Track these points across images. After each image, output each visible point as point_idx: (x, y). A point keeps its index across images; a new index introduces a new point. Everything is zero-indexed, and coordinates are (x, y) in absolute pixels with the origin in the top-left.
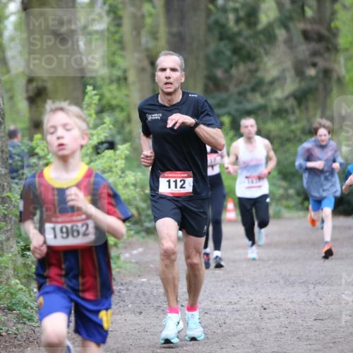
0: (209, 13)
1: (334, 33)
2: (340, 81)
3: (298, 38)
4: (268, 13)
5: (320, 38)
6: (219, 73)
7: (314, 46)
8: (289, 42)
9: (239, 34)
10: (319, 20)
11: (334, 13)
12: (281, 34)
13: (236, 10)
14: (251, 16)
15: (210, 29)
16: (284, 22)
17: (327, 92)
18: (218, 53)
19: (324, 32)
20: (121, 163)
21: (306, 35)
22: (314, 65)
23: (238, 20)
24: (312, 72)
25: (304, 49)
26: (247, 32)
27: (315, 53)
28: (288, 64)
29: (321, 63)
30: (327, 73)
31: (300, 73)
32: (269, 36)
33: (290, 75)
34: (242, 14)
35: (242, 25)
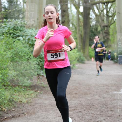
0: (90, 29)
1: (109, 32)
2: (110, 40)
3: (104, 33)
4: (99, 29)
5: (107, 33)
6: (91, 38)
7: (106, 34)
8: (102, 34)
9: (95, 32)
10: (107, 30)
11: (109, 30)
12: (101, 32)
13: (94, 29)
14: (96, 29)
15: (90, 31)
16: (102, 30)
17: (108, 41)
18: (91, 35)
19: (108, 32)
20: (76, 51)
21: (105, 33)
22: (106, 37)
23: (95, 30)
24: (106, 38)
25: (104, 35)
26: (96, 32)
27: (106, 35)
28: (102, 37)
29: (107, 37)
30: (108, 38)
31: (104, 38)
32: (99, 32)
33: (102, 39)
34: (95, 29)
35: (95, 31)
